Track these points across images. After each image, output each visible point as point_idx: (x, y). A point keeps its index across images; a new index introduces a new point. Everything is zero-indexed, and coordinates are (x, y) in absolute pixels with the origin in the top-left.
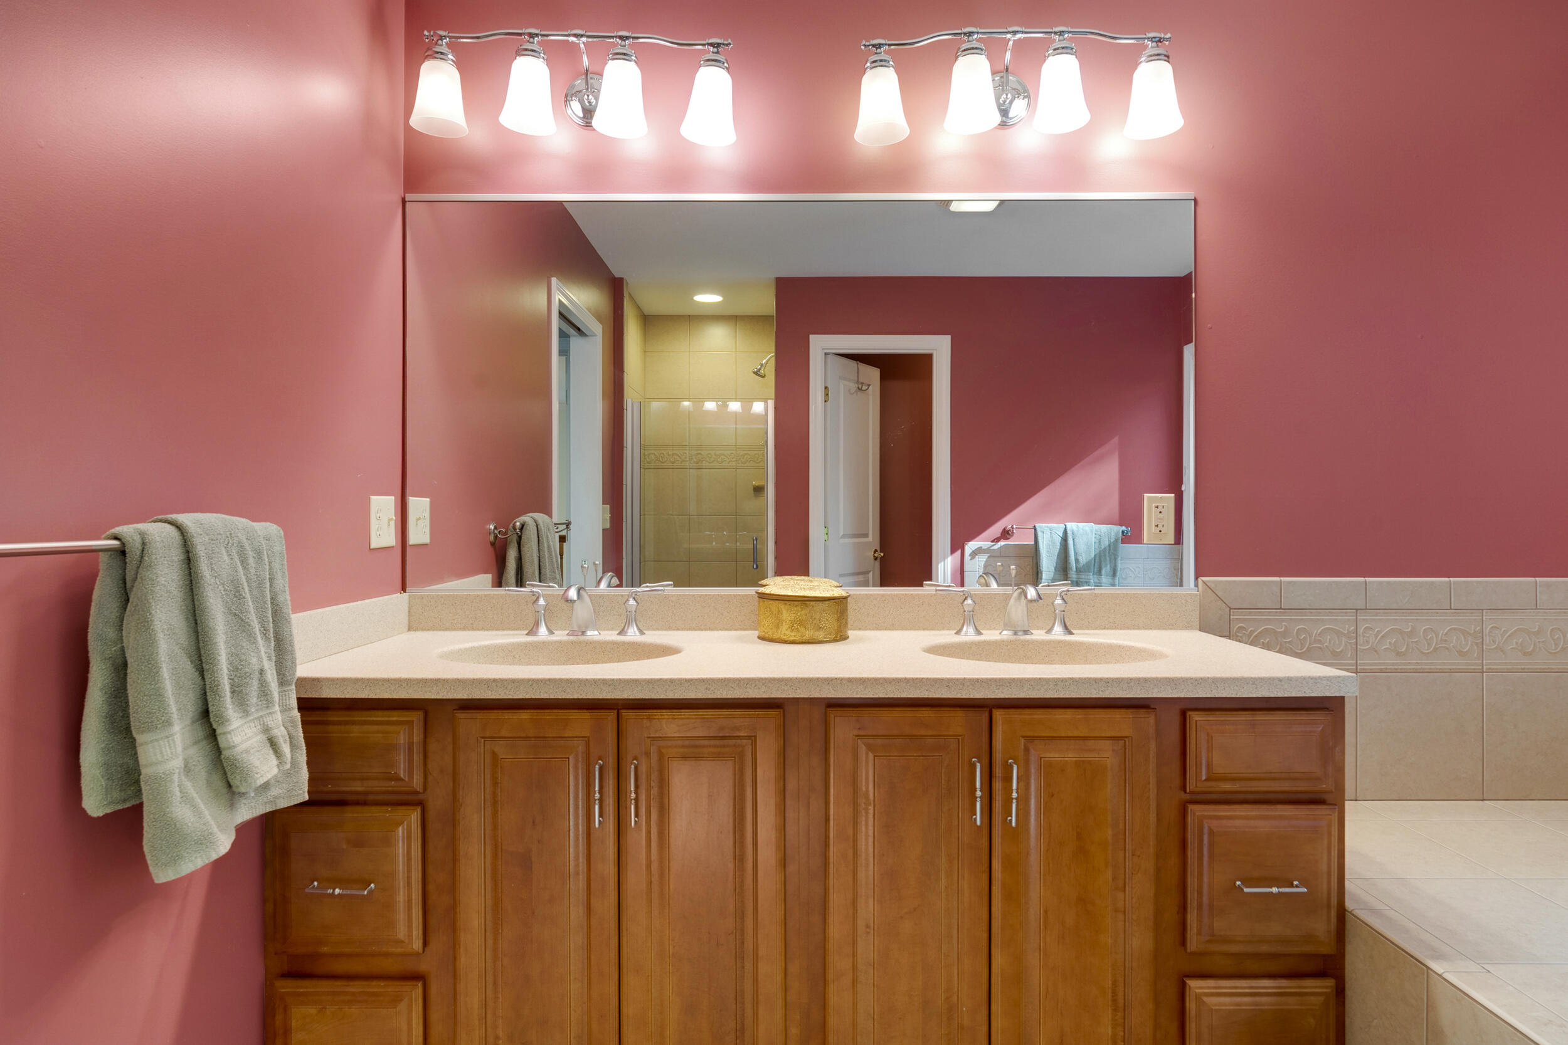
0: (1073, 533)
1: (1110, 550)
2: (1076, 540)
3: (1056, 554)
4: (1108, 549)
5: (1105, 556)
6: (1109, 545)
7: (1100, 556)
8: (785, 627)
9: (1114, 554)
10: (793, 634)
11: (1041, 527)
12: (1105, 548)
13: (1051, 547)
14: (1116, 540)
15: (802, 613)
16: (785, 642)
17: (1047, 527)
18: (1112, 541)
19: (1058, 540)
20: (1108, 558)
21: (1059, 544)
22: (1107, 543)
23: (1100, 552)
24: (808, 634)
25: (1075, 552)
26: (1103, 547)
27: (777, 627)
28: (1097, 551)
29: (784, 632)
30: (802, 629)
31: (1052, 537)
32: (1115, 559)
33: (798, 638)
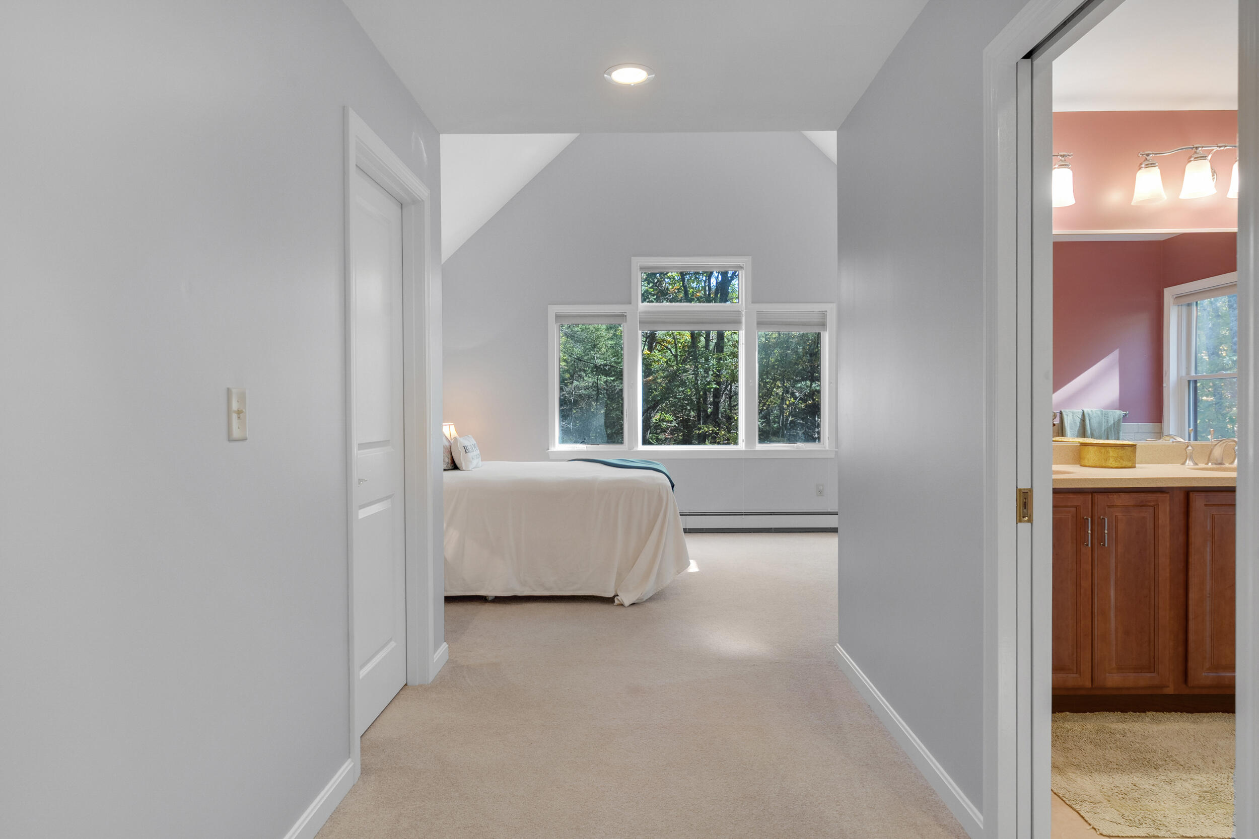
0: (1089, 416)
1: (1114, 427)
2: (1092, 421)
3: (1077, 430)
4: (1113, 425)
5: (1111, 431)
6: (1114, 424)
7: (1108, 432)
8: (1111, 460)
9: (1117, 429)
10: (1117, 463)
11: (1065, 412)
12: (1111, 426)
13: (1073, 425)
14: (1119, 420)
15: (1121, 452)
16: (1112, 468)
17: (1070, 412)
18: (1116, 420)
19: (1078, 421)
20: (1113, 432)
21: (1079, 423)
22: (1112, 422)
23: (1108, 428)
24: (1125, 463)
25: (1090, 429)
26: (1110, 425)
27: (1106, 460)
28: (1106, 428)
29: (1111, 462)
30: (1121, 461)
31: (1073, 418)
32: (1118, 433)
33: (1119, 465)
